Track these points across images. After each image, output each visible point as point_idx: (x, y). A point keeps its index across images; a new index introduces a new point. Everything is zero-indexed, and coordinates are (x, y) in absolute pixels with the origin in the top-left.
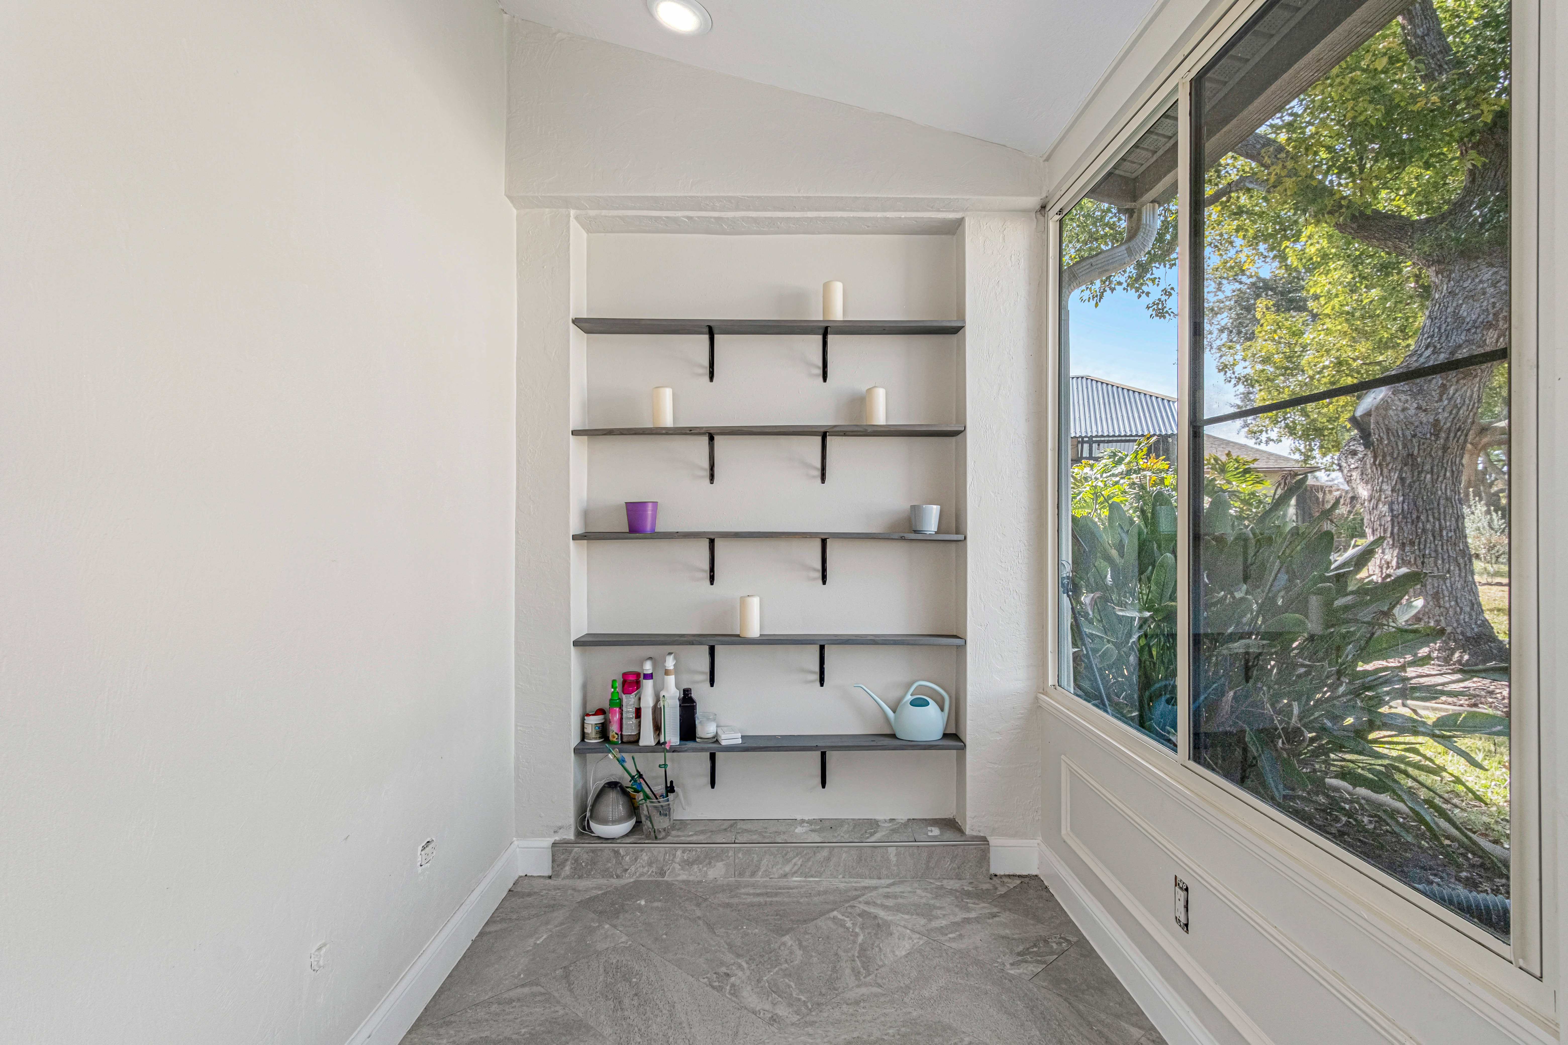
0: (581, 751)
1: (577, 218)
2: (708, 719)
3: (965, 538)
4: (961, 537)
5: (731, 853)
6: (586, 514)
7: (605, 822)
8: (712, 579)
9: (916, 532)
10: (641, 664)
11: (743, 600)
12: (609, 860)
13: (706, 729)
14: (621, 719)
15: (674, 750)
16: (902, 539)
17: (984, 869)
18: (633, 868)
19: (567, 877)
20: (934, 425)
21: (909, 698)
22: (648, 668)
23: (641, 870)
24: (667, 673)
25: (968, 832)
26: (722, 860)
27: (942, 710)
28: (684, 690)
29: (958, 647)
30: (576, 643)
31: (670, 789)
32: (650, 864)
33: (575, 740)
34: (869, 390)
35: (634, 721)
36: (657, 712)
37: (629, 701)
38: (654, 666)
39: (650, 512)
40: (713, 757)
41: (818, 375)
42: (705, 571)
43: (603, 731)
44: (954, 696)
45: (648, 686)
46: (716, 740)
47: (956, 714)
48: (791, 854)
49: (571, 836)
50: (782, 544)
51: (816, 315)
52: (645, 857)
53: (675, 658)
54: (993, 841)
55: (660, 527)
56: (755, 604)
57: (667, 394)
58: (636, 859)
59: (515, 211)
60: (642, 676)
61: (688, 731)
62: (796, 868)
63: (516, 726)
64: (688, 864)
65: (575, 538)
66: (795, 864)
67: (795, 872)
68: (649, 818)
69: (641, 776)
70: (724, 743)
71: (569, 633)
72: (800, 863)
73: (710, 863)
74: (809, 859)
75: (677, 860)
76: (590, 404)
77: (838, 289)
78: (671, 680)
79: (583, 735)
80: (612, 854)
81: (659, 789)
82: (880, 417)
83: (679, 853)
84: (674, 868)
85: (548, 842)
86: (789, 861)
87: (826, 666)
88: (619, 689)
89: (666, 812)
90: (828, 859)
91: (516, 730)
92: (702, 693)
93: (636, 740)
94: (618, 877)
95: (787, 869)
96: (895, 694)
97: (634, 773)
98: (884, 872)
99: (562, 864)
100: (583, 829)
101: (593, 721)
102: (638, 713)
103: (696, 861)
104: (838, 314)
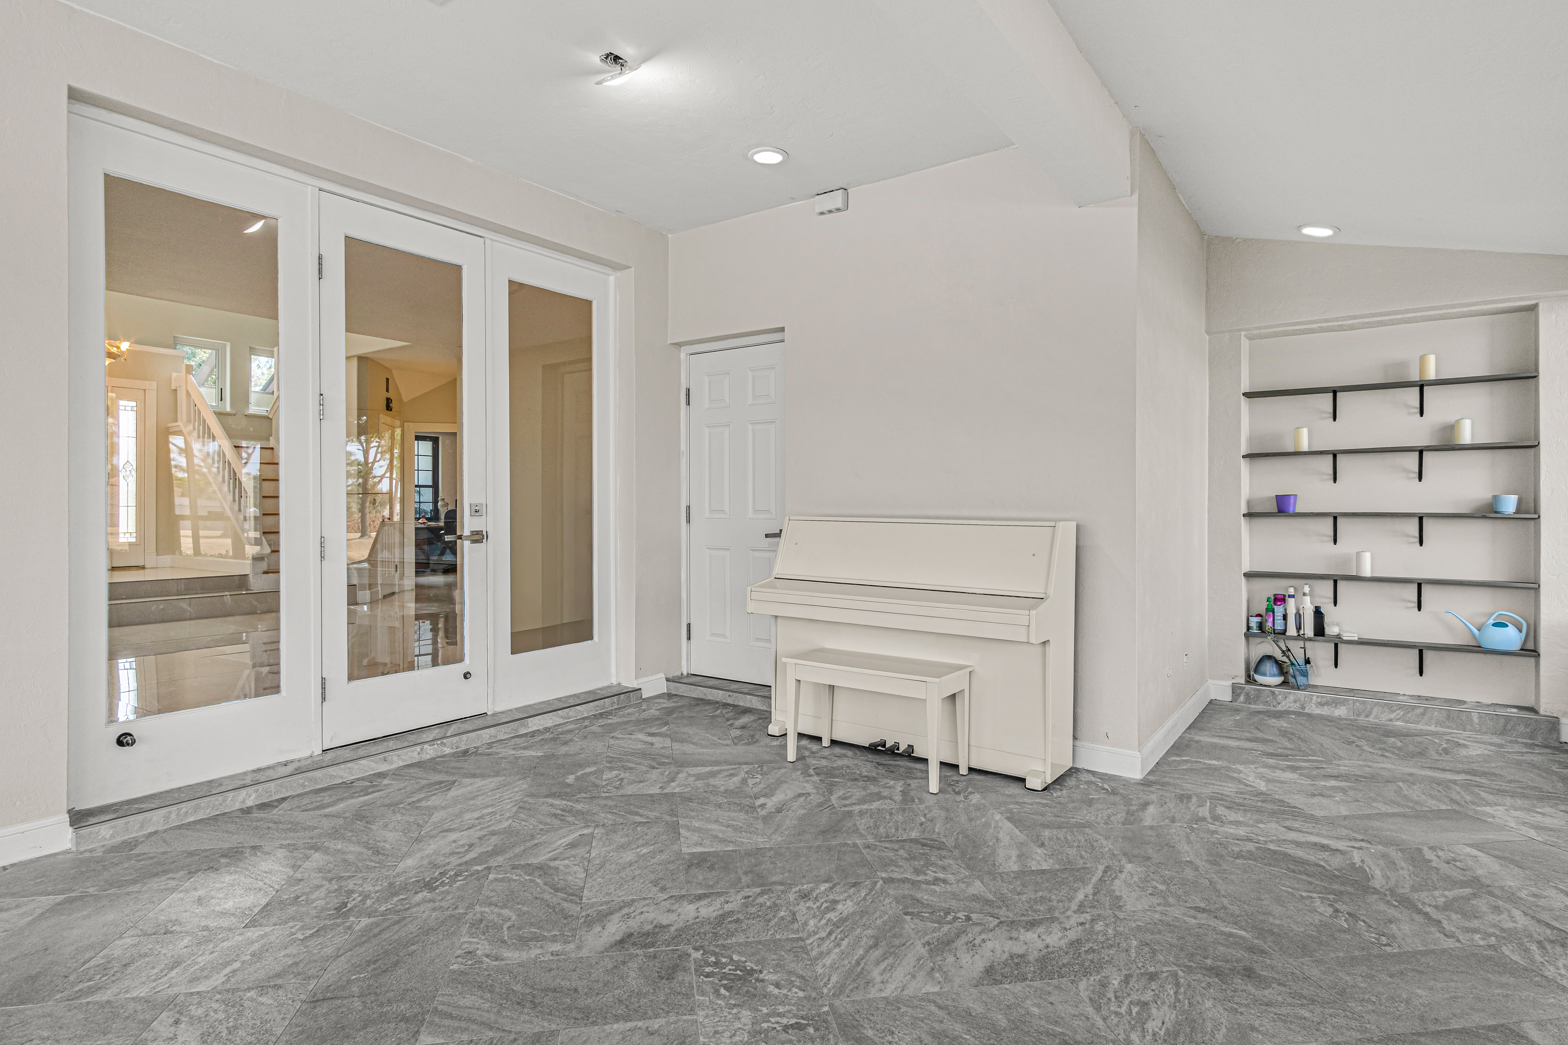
0: (1248, 635)
1: (1245, 336)
2: (1333, 624)
3: (1539, 517)
4: (1536, 516)
5: (1351, 702)
6: (1249, 503)
7: (1264, 675)
8: (1335, 541)
9: (1496, 512)
10: (1287, 589)
11: (1358, 554)
12: (1268, 697)
13: (1331, 630)
14: (1274, 620)
15: (1310, 639)
16: (1484, 517)
17: (1554, 736)
18: (1284, 703)
19: (1242, 702)
20: (1512, 442)
21: (1491, 621)
22: (1291, 591)
23: (1290, 704)
24: (1304, 594)
25: (1542, 712)
26: (1344, 705)
27: (1520, 631)
28: (1316, 607)
29: (1535, 589)
30: (1245, 575)
31: (1308, 661)
32: (1295, 702)
33: (1244, 630)
34: (1458, 421)
35: (1282, 621)
36: (1299, 616)
37: (1279, 610)
38: (1295, 589)
39: (1292, 501)
40: (1336, 645)
41: (1416, 413)
42: (1331, 536)
43: (1261, 626)
44: (1532, 624)
45: (1291, 602)
46: (1338, 636)
47: (1532, 632)
48: (1395, 708)
49: (1243, 681)
50: (1388, 521)
51: (1415, 377)
52: (1292, 698)
53: (1309, 587)
54: (1563, 720)
55: (1299, 509)
56: (1367, 557)
57: (1305, 432)
58: (1286, 698)
59: (1208, 337)
60: (1287, 596)
61: (1320, 631)
62: (1399, 716)
63: (1209, 618)
64: (1321, 704)
65: (1244, 515)
66: (1398, 714)
67: (1398, 719)
68: (1294, 677)
69: (1289, 650)
70: (1345, 638)
71: (1240, 568)
72: (1402, 713)
73: (1336, 706)
74: (1408, 713)
75: (1313, 702)
76: (1250, 440)
77: (1432, 360)
78: (1307, 599)
79: (1249, 628)
80: (1270, 693)
81: (1301, 661)
82: (1466, 437)
83: (1314, 698)
84: (1311, 706)
85: (1229, 683)
86: (1393, 711)
87: (1422, 598)
88: (1272, 603)
89: (1305, 674)
90: (1423, 714)
91: (1209, 620)
92: (1328, 609)
93: (1284, 632)
94: (1274, 706)
95: (1392, 716)
96: (1480, 620)
97: (1284, 649)
98: (1468, 727)
99: (1239, 695)
100: (1250, 680)
101: (1254, 621)
102: (1285, 617)
103: (1327, 704)
104: (1431, 374)
